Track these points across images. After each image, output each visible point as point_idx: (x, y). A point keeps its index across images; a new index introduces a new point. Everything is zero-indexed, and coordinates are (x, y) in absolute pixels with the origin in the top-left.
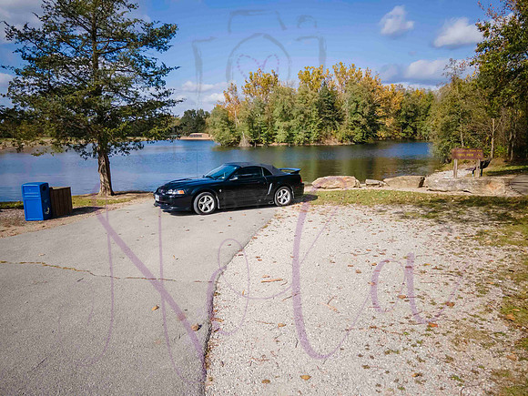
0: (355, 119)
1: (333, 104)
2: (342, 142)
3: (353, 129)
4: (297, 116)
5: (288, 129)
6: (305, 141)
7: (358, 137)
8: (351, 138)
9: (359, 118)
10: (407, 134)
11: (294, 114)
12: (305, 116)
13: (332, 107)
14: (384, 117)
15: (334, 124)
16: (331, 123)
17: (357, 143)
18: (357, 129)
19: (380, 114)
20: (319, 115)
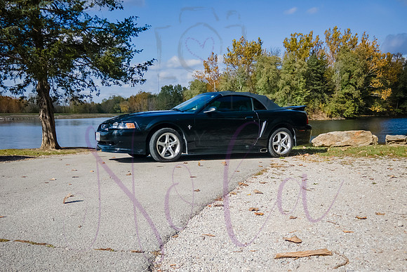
0: (347, 91)
1: (322, 74)
2: (331, 117)
3: (344, 103)
8: (341, 112)
9: (351, 89)
11: (280, 85)
12: (291, 88)
13: (322, 78)
14: (380, 89)
15: (323, 97)
16: (320, 95)
17: (348, 118)
18: (348, 102)
19: (376, 86)
20: (306, 87)
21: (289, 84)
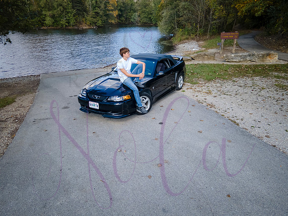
0: (96, 11)
2: (90, 26)
3: (95, 18)
4: (58, 8)
5: (53, 17)
6: (66, 26)
7: (100, 23)
8: (95, 23)
9: (98, 10)
10: (122, 20)
11: (56, 6)
12: (63, 8)
13: (81, 2)
14: (112, 10)
15: (83, 14)
16: (81, 13)
17: (99, 27)
18: (98, 18)
19: (110, 8)
20: (73, 8)
21: (61, 5)
